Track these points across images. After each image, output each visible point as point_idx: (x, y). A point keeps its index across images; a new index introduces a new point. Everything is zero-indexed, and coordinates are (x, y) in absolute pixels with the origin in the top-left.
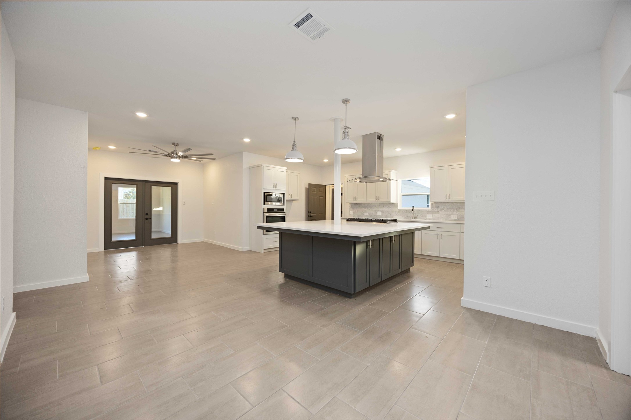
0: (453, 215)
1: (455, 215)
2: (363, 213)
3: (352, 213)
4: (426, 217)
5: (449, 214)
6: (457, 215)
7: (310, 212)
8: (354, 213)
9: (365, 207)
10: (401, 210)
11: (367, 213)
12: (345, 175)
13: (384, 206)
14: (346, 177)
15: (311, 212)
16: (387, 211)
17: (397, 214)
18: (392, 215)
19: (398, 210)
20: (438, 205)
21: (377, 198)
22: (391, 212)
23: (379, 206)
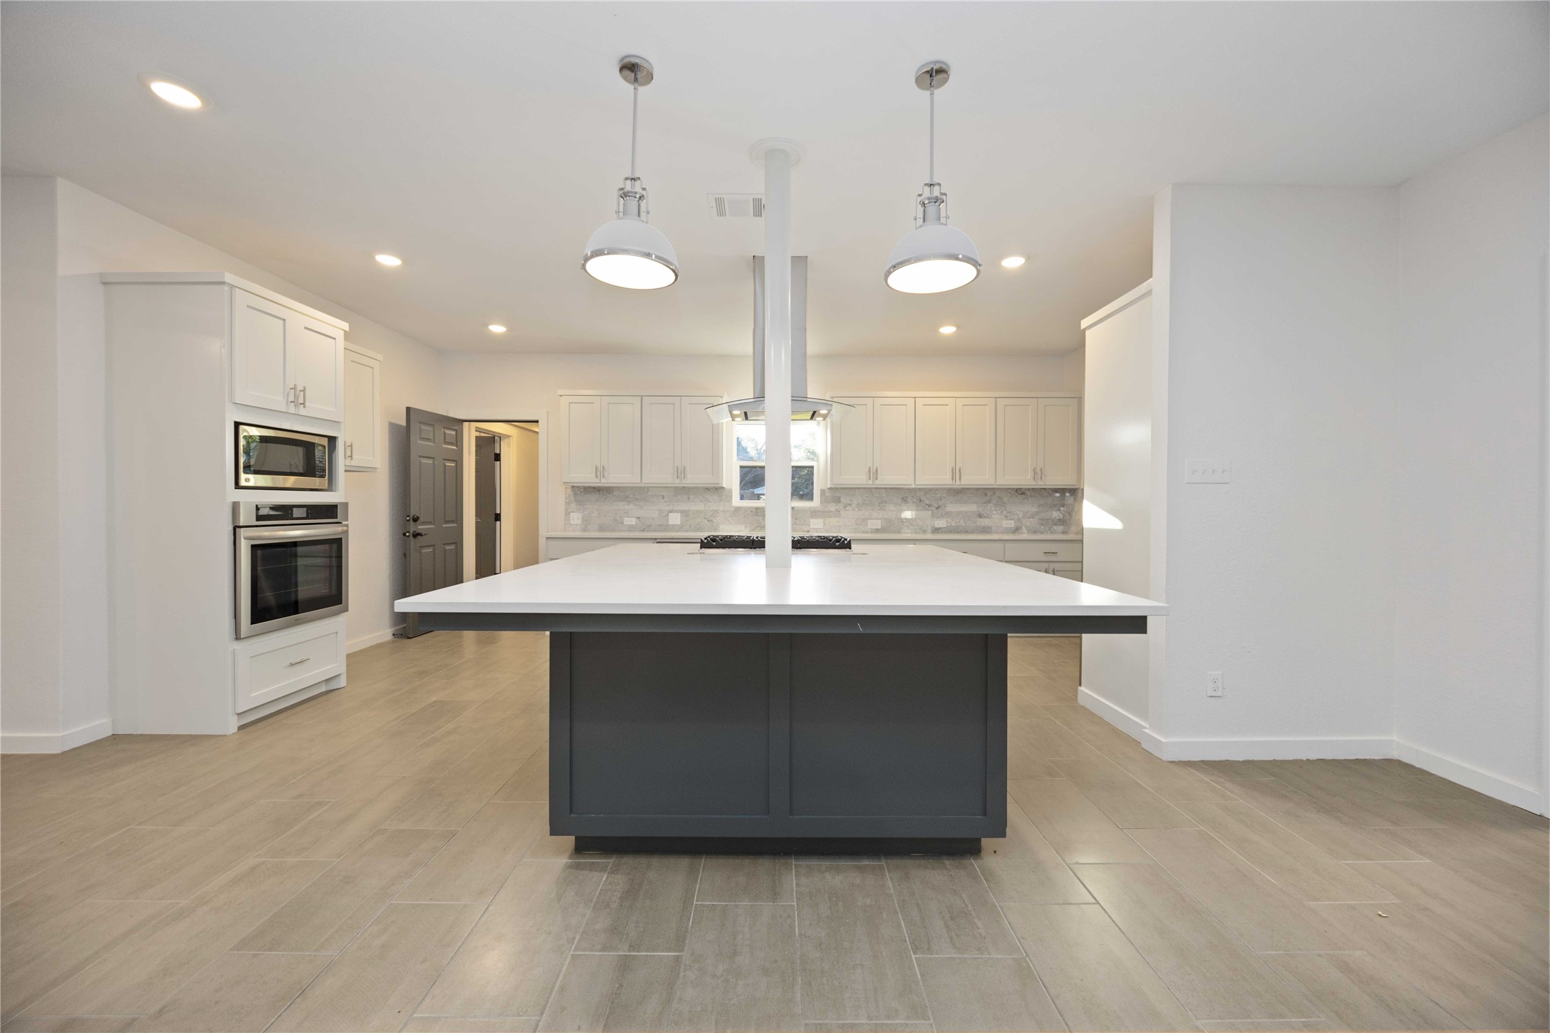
0: (871, 519)
1: (876, 519)
2: (618, 518)
3: (576, 518)
4: (809, 525)
5: (862, 517)
6: (881, 519)
7: (416, 520)
8: (586, 520)
9: (626, 499)
10: (741, 508)
11: (634, 520)
12: (560, 392)
13: (691, 497)
14: (565, 401)
15: (418, 518)
16: (700, 512)
17: (728, 521)
18: (715, 521)
19: (733, 509)
20: (838, 495)
21: (680, 472)
22: (712, 513)
23: (675, 496)
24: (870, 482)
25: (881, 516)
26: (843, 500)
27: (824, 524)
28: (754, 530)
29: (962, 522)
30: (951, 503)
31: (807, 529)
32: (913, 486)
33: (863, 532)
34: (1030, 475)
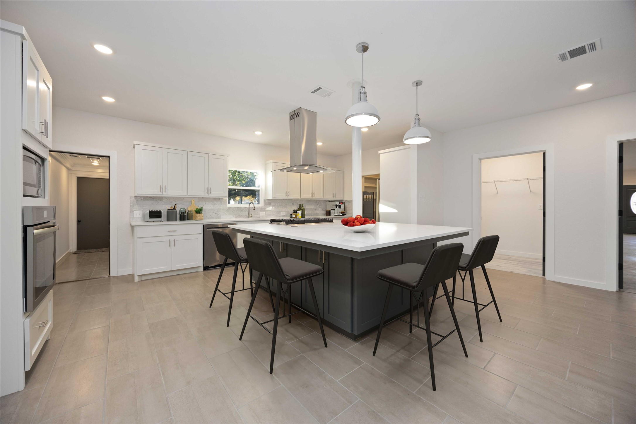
0: (282, 211)
1: (284, 212)
4: (259, 214)
5: (279, 210)
10: (231, 208)
13: (207, 203)
16: (211, 209)
17: (225, 214)
18: (218, 214)
19: (227, 208)
20: (270, 202)
21: (209, 190)
22: (217, 210)
23: (199, 202)
24: (286, 197)
25: (285, 210)
26: (272, 204)
27: (265, 214)
28: (237, 217)
29: (310, 212)
30: (307, 205)
31: (258, 216)
32: (300, 199)
33: (279, 217)
34: (332, 196)
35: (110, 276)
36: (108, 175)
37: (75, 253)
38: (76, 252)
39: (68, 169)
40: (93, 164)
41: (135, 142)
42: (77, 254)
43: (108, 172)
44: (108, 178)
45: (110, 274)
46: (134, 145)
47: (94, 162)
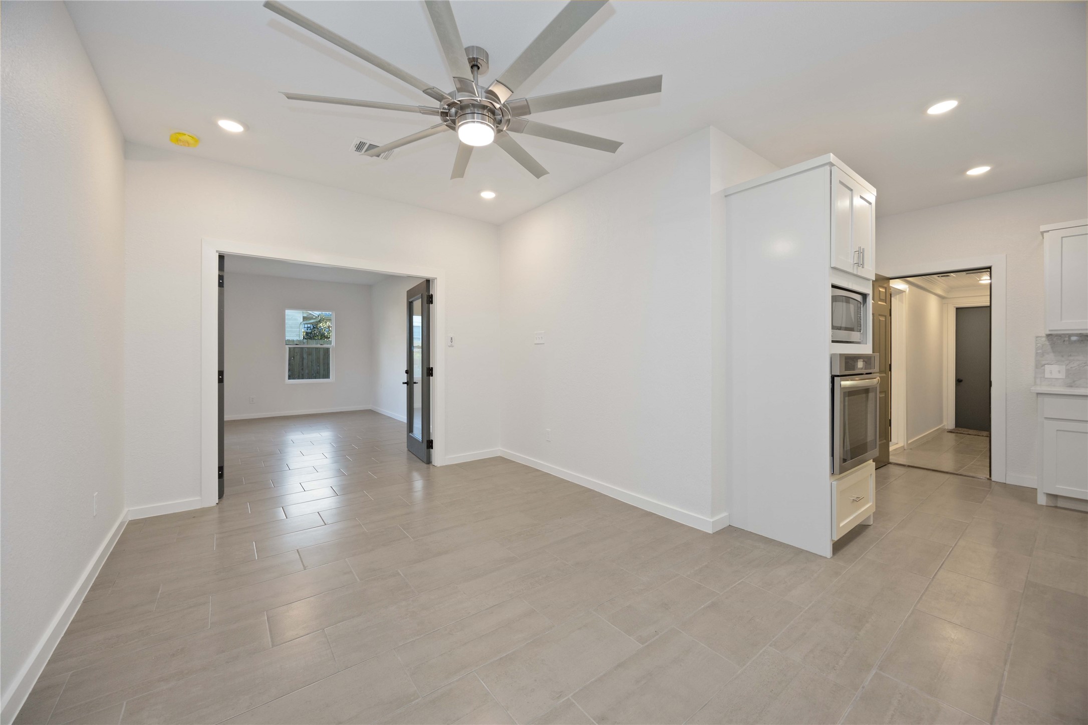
3: (1055, 371)
35: (991, 480)
36: (989, 300)
37: (951, 432)
38: (953, 431)
39: (941, 297)
40: (980, 282)
41: (1043, 228)
42: (954, 434)
43: (989, 294)
44: (988, 304)
45: (990, 476)
46: (1042, 233)
47: (982, 279)
